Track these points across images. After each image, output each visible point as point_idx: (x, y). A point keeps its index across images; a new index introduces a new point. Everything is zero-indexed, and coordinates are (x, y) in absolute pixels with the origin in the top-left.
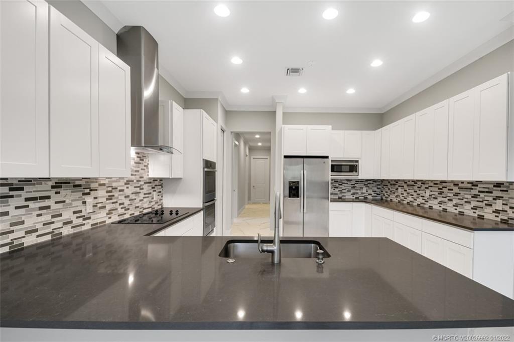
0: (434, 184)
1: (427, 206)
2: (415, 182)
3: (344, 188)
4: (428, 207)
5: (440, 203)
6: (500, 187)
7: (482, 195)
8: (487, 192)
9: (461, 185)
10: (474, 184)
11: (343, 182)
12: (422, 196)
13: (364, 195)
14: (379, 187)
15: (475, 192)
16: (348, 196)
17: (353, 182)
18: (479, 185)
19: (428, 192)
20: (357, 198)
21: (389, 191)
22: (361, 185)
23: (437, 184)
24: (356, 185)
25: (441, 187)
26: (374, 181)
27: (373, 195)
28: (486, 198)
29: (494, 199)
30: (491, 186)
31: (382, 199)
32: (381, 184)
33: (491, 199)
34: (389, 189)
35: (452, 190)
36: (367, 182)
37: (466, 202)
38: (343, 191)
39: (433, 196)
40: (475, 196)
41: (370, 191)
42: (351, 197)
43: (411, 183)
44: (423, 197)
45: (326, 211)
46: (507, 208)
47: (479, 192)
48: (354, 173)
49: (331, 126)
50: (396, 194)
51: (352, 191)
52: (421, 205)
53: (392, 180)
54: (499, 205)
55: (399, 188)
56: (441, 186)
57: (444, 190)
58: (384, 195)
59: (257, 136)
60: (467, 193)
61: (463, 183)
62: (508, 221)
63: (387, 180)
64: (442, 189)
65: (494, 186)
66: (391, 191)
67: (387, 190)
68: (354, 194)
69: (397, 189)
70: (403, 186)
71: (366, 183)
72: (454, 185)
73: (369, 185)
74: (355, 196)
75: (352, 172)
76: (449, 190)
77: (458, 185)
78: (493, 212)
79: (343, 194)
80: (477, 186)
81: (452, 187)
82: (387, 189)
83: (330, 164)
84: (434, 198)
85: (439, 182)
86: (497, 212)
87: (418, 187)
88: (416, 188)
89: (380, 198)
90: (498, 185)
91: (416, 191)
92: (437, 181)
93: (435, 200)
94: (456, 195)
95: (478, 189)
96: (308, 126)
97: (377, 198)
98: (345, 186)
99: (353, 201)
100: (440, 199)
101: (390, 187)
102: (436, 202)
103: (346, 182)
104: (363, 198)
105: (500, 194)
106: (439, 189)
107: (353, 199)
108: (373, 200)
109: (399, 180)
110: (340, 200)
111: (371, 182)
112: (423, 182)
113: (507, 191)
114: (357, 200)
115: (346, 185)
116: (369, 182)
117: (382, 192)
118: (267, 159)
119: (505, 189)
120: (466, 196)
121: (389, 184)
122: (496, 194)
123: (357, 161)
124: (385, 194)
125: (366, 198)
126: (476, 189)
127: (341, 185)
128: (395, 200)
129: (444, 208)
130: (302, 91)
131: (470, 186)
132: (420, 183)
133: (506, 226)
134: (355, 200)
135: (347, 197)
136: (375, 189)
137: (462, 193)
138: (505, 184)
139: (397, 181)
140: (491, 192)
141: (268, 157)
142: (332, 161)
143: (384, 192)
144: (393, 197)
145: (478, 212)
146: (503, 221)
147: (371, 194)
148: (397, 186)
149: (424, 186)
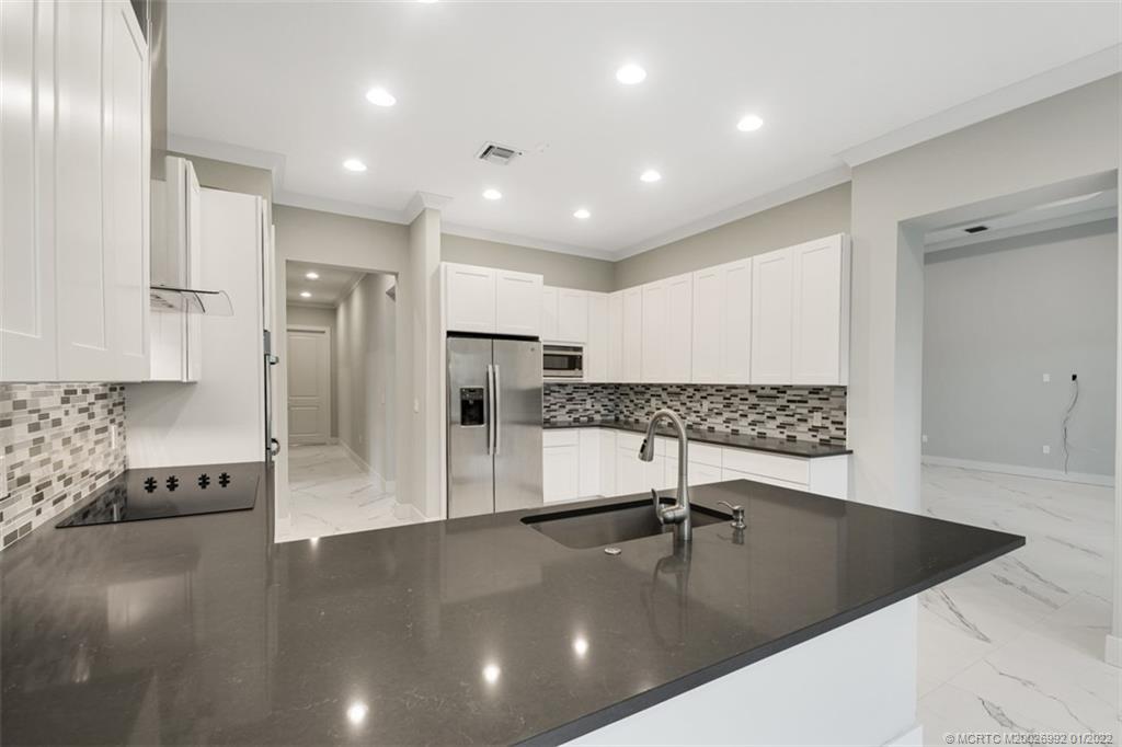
0: (717, 391)
1: (704, 427)
2: (683, 388)
3: (553, 401)
4: (706, 428)
5: (727, 421)
6: (818, 393)
7: (792, 406)
8: (799, 402)
9: (760, 392)
10: (781, 390)
11: (552, 388)
12: (695, 412)
13: (589, 412)
14: (612, 397)
15: (781, 402)
16: (562, 416)
17: (569, 389)
18: (788, 392)
19: (706, 404)
20: (576, 420)
21: (632, 405)
22: (583, 394)
23: (721, 391)
24: (575, 395)
25: (728, 396)
26: (605, 386)
27: (603, 412)
28: (799, 411)
29: (810, 412)
30: (806, 393)
31: (617, 419)
32: (616, 391)
33: (805, 411)
34: (632, 401)
35: (746, 399)
36: (595, 389)
37: (768, 417)
38: (553, 407)
39: (715, 411)
40: (783, 408)
41: (598, 406)
42: (566, 418)
43: (675, 389)
44: (698, 412)
45: (537, 448)
46: (827, 423)
47: (789, 401)
48: (576, 372)
49: (541, 277)
50: (647, 409)
51: (569, 407)
52: (695, 426)
53: (637, 385)
54: (817, 419)
55: (653, 400)
56: (728, 393)
57: (733, 400)
58: (622, 412)
59: (312, 275)
60: (770, 403)
61: (763, 388)
62: (828, 441)
63: (628, 385)
64: (729, 399)
65: (810, 393)
66: (636, 405)
67: (628, 403)
68: (570, 412)
69: (648, 401)
70: (660, 396)
71: (592, 391)
72: (751, 391)
73: (596, 395)
74: (573, 416)
75: (573, 369)
76: (741, 399)
77: (755, 391)
78: (810, 430)
79: (553, 414)
80: (785, 392)
81: (747, 395)
82: (628, 401)
83: (542, 352)
84: (717, 414)
85: (724, 388)
86: (815, 429)
87: (688, 397)
88: (683, 398)
89: (613, 417)
90: (815, 390)
91: (685, 404)
92: (722, 385)
93: (719, 417)
94: (754, 407)
95: (787, 397)
96: (500, 271)
97: (609, 418)
98: (555, 398)
99: (569, 426)
100: (726, 415)
101: (633, 397)
102: (720, 419)
103: (557, 389)
104: (586, 419)
105: (817, 403)
106: (725, 399)
107: (570, 423)
108: (603, 421)
109: (651, 385)
110: (547, 425)
111: (599, 389)
112: (697, 388)
113: (827, 399)
114: (577, 424)
115: (556, 394)
116: (596, 388)
117: (617, 406)
118: (323, 332)
119: (825, 396)
120: (769, 409)
121: (631, 393)
122: (813, 403)
123: (580, 349)
124: (625, 410)
125: (591, 419)
126: (783, 398)
127: (549, 394)
128: (643, 419)
129: (735, 428)
130: (492, 194)
131: (774, 392)
132: (691, 390)
133: (826, 449)
134: (573, 424)
135: (559, 419)
136: (606, 402)
137: (762, 404)
138: (825, 390)
139: (647, 387)
140: (806, 402)
141: (327, 329)
142: (546, 347)
143: (622, 407)
144: (640, 415)
145: (787, 432)
146: (823, 442)
147: (599, 412)
148: (647, 396)
149: (698, 395)
